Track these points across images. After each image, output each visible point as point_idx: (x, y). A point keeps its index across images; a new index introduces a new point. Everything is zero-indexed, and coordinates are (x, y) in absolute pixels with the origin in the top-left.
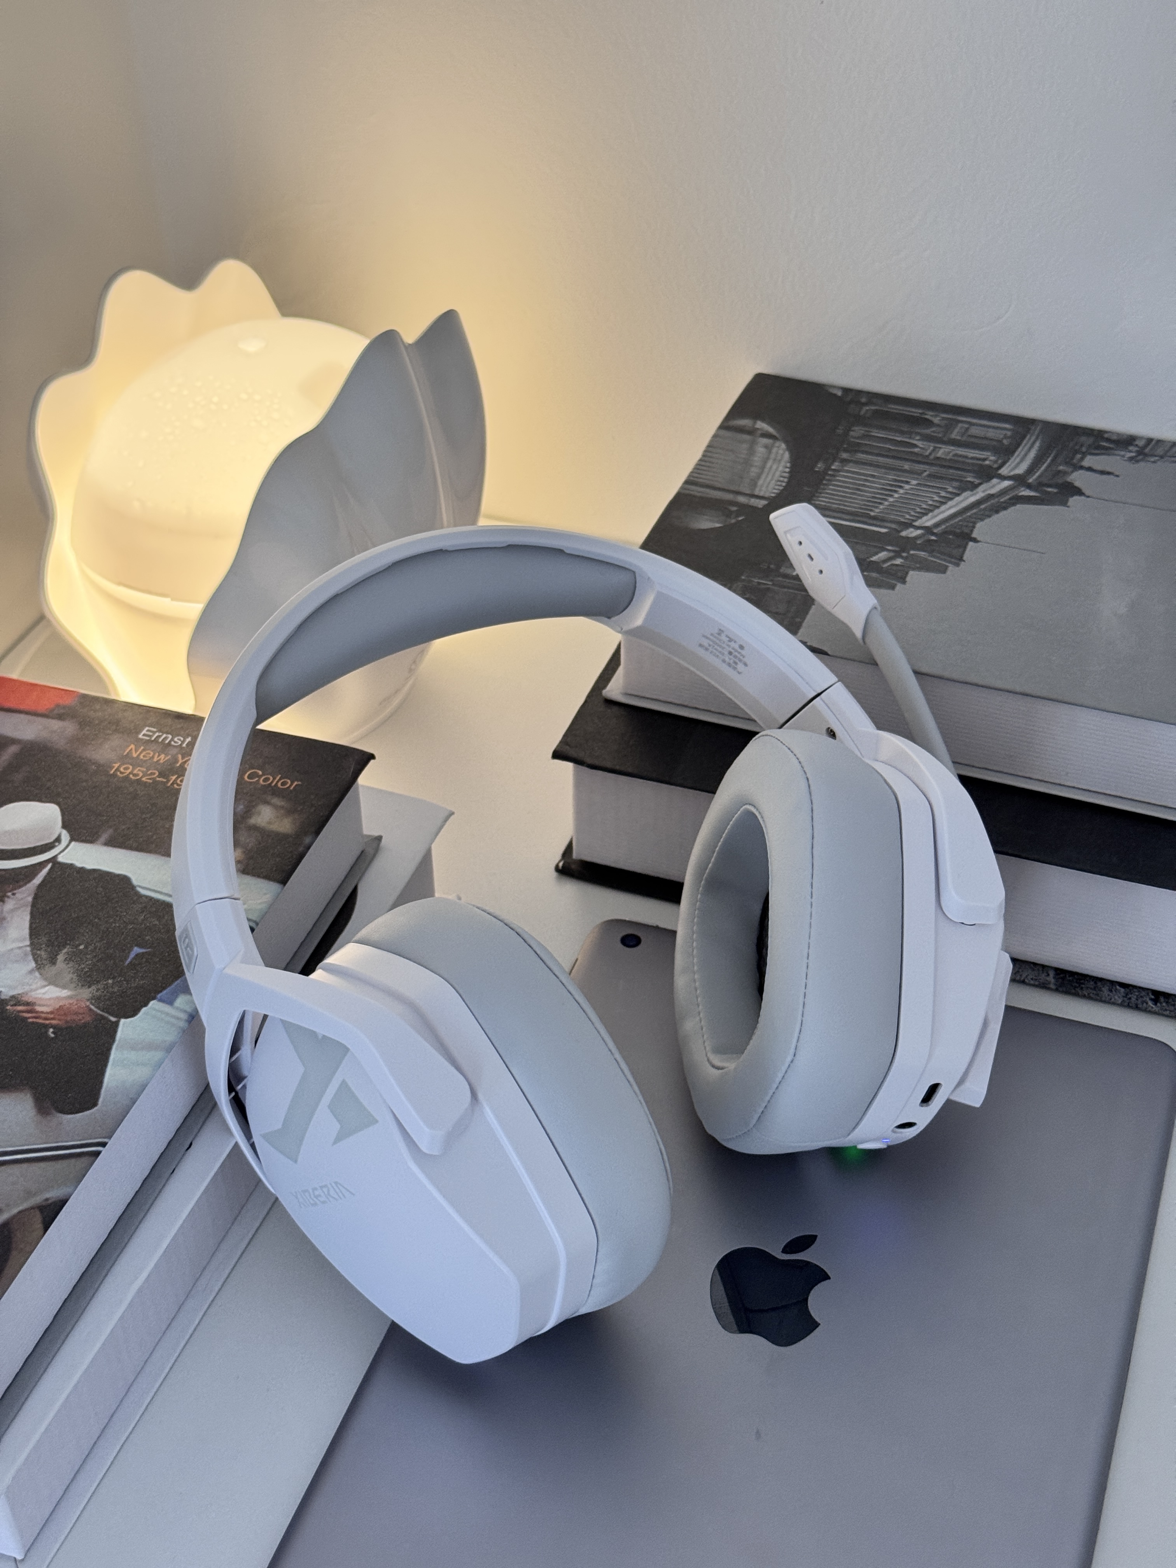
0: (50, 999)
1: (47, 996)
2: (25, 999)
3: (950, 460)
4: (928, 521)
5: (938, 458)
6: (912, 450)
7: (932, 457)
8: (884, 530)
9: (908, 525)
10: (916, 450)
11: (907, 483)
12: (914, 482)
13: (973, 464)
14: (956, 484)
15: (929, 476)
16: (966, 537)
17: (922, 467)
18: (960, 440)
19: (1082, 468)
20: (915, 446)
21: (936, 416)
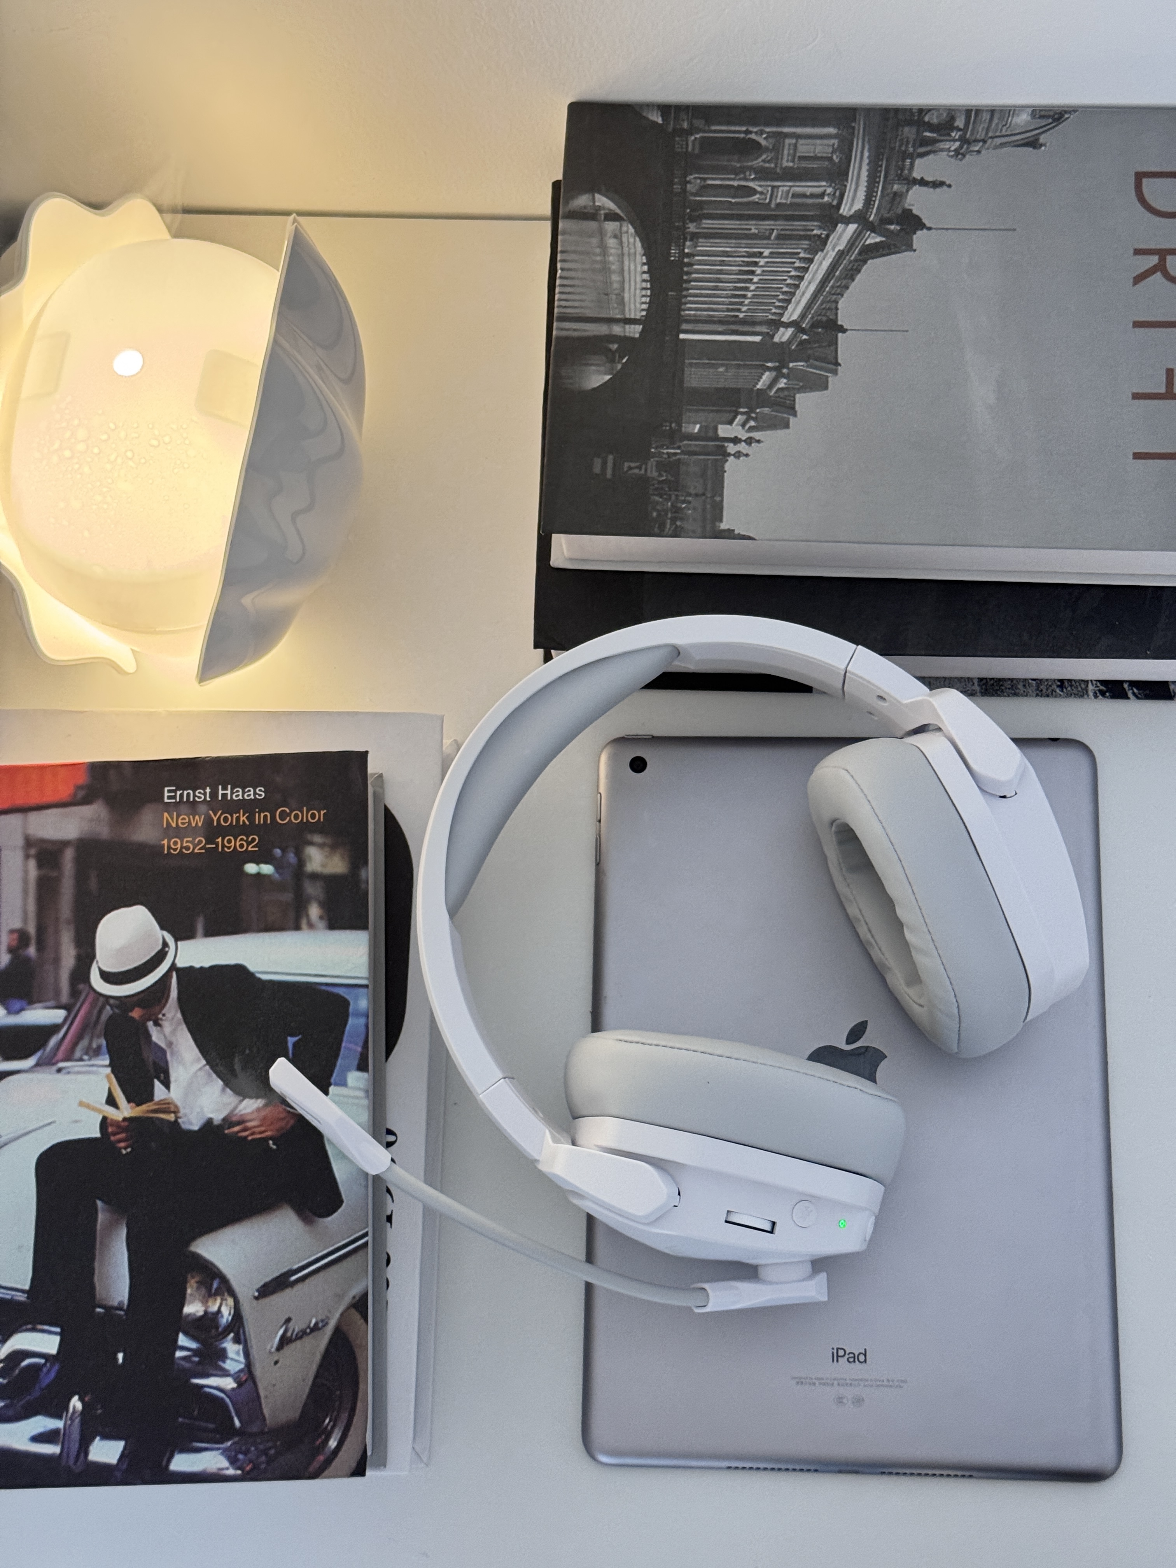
0: (252, 1113)
1: (249, 1110)
2: (234, 1119)
3: (791, 204)
4: (793, 313)
5: (779, 205)
6: (751, 199)
7: (773, 205)
8: (758, 339)
9: (777, 324)
10: (756, 198)
11: (760, 255)
12: (766, 252)
13: (813, 205)
14: (805, 243)
15: (779, 237)
16: (834, 327)
17: (767, 224)
18: (791, 168)
19: (915, 182)
20: (754, 192)
21: (761, 133)
